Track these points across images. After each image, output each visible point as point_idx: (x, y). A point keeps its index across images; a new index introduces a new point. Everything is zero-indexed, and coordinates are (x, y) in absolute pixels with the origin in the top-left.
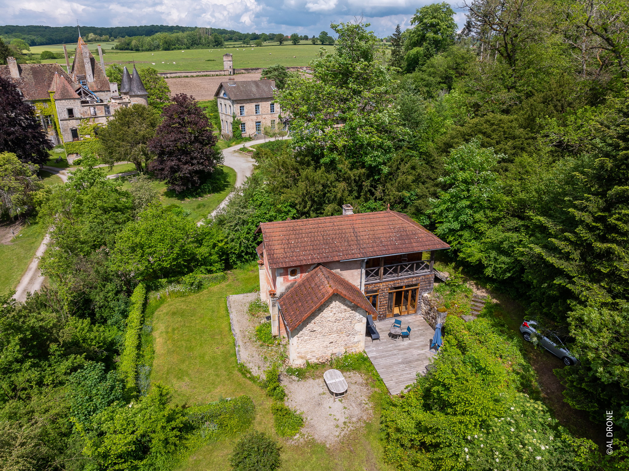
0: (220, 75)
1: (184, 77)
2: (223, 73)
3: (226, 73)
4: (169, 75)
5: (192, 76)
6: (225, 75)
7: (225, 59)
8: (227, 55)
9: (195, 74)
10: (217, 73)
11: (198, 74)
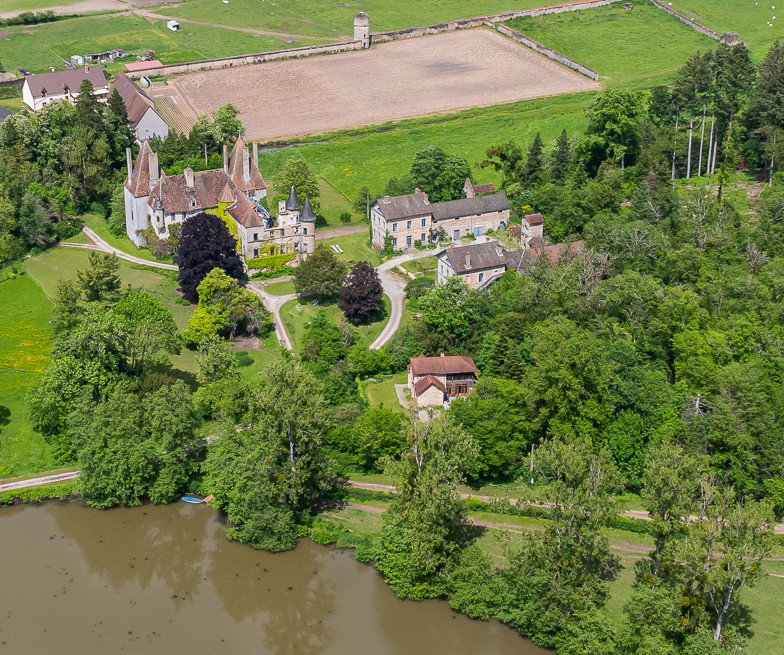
0: (348, 50)
1: (290, 57)
2: (352, 46)
3: (357, 46)
4: (267, 57)
5: (303, 56)
6: (355, 50)
7: (357, 22)
8: (360, 16)
9: (307, 52)
10: (342, 47)
11: (312, 51)
